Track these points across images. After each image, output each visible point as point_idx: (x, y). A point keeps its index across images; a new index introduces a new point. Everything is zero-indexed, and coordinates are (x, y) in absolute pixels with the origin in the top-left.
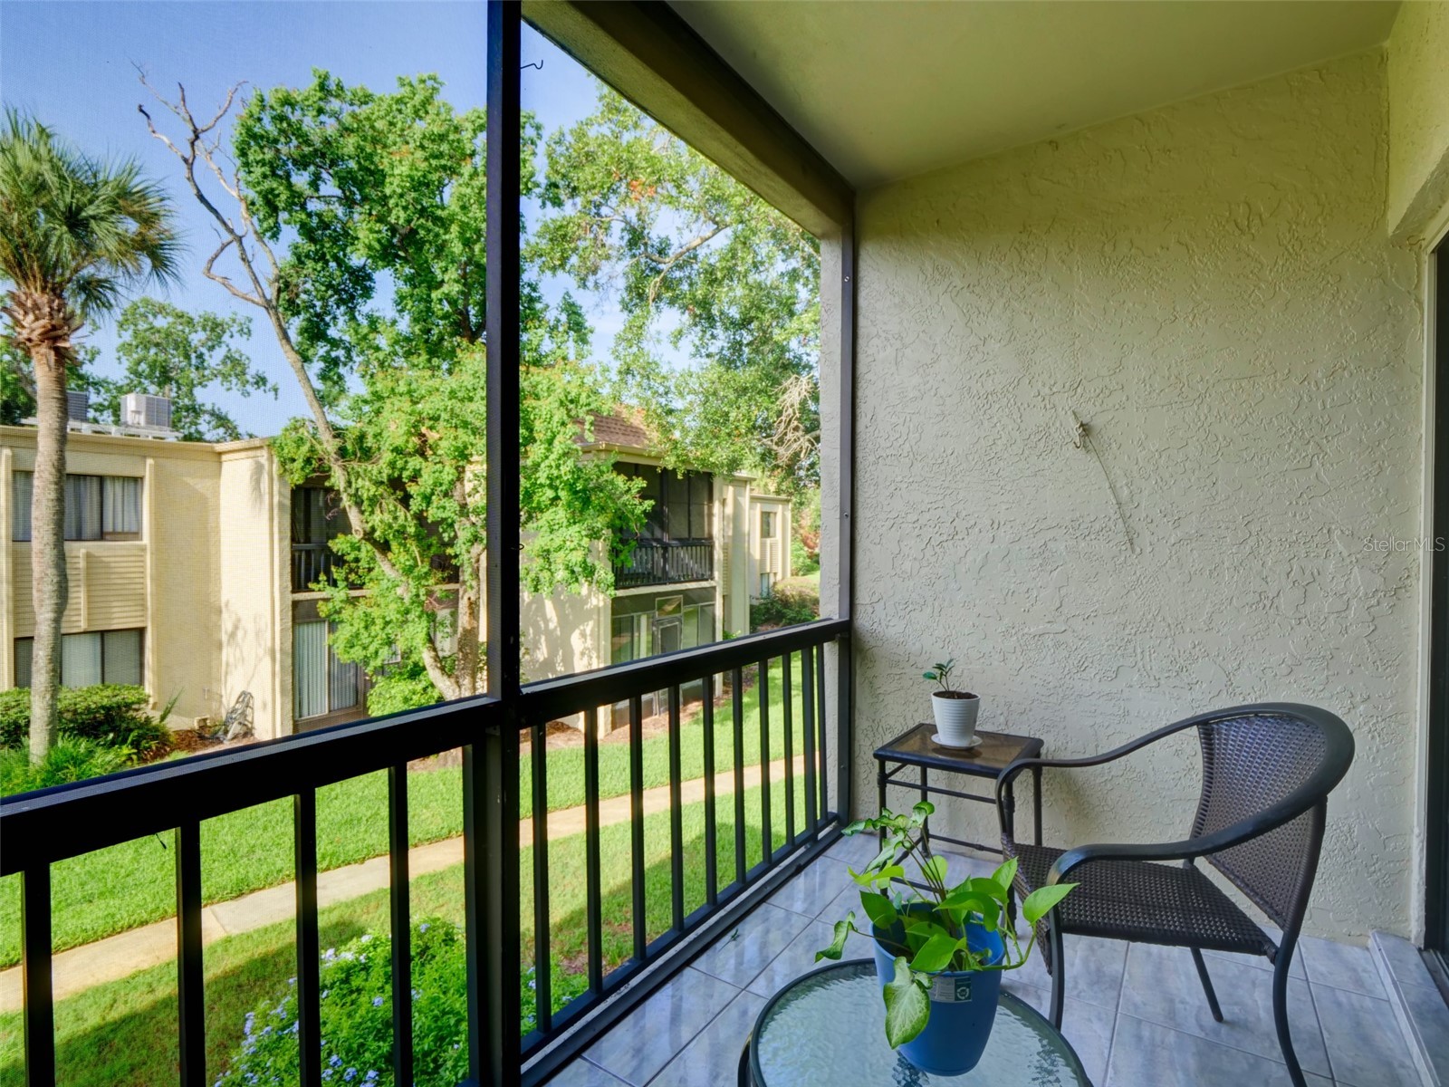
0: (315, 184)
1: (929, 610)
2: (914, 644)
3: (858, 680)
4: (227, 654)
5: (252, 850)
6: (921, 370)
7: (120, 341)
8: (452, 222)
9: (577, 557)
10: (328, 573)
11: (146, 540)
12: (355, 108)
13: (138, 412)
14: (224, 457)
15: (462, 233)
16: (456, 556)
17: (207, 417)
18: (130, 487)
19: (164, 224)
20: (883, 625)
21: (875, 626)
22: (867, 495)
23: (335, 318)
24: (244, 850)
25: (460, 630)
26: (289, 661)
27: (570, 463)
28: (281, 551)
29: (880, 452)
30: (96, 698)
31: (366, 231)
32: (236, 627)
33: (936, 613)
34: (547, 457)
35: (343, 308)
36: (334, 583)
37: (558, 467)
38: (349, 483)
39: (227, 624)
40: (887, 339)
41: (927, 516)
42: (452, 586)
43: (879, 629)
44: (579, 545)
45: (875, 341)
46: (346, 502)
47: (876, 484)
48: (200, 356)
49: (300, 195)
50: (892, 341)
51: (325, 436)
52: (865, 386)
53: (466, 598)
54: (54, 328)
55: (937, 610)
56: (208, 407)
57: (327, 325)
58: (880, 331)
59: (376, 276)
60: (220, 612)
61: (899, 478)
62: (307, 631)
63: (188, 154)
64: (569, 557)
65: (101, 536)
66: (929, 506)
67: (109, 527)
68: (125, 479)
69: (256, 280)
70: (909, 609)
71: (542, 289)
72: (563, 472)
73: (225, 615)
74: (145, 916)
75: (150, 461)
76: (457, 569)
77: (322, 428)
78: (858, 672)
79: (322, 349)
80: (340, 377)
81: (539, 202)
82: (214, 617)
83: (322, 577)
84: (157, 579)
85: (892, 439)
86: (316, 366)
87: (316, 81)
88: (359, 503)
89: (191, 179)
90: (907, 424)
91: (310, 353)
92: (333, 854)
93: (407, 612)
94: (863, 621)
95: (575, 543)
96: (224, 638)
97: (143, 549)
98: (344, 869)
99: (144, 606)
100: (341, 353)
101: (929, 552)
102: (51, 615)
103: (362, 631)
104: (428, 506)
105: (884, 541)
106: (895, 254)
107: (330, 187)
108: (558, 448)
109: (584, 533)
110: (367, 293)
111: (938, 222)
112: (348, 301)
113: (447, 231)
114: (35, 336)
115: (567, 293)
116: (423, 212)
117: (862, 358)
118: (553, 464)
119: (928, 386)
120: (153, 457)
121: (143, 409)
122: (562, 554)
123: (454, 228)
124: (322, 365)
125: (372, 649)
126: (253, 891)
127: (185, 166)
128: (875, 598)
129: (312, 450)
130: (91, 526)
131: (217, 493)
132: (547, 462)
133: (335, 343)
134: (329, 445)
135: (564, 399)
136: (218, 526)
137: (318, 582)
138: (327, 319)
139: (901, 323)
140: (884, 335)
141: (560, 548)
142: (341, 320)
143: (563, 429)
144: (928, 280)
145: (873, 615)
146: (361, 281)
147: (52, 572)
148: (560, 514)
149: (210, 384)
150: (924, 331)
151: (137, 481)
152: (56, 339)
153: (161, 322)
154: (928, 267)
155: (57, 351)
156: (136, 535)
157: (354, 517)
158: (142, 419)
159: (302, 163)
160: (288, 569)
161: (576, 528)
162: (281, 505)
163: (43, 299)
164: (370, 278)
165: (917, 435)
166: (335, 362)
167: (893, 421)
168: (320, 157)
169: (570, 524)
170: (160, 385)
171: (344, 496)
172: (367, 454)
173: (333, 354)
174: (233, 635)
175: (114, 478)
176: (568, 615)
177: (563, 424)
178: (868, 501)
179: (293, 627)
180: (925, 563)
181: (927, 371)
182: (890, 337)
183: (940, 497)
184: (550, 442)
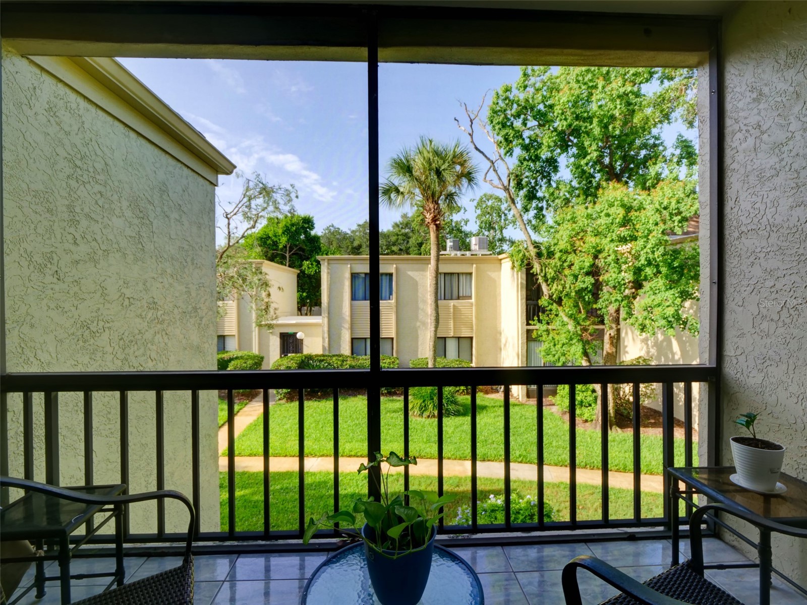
0: (525, 124)
1: (784, 367)
2: (771, 395)
3: (725, 418)
4: (503, 352)
5: (493, 443)
6: (777, 151)
7: (476, 215)
8: (594, 117)
9: (670, 311)
10: (538, 317)
11: (473, 300)
12: (542, 77)
13: (476, 245)
14: (503, 261)
15: (601, 121)
16: (600, 309)
17: (508, 243)
18: (468, 277)
19: (468, 164)
20: (745, 375)
21: (738, 376)
22: (732, 265)
23: (541, 186)
24: (490, 441)
25: (605, 353)
26: (525, 359)
27: (661, 249)
28: (522, 305)
29: (743, 228)
30: (453, 364)
31: (547, 139)
32: (506, 342)
33: (791, 372)
34: (645, 247)
35: (545, 180)
36: (540, 321)
37: (653, 252)
38: (542, 270)
39: (503, 341)
40: (747, 131)
41: (783, 281)
42: (601, 327)
43: (742, 378)
44: (673, 303)
45: (739, 135)
46: (541, 280)
47: (740, 256)
48: (505, 215)
49: (519, 131)
50: (752, 131)
51: (531, 248)
52: (730, 174)
53: (608, 334)
54: (435, 216)
55: (791, 367)
56: (508, 238)
57: (537, 191)
58: (742, 126)
59: (559, 160)
60: (501, 334)
61: (759, 249)
62: (532, 344)
63: (471, 132)
64: (665, 311)
65: (458, 298)
66: (785, 272)
67: (461, 295)
68: (467, 274)
69: (500, 179)
70: (766, 365)
71: (663, 137)
72: (656, 256)
73: (503, 335)
74: (450, 456)
75: (474, 266)
76: (602, 317)
77: (529, 243)
78: (726, 411)
79: (534, 203)
80: (544, 216)
81: (659, 82)
82: (498, 335)
83: (536, 318)
84: (477, 318)
85: (752, 215)
86: (532, 213)
87: (522, 73)
88: (546, 281)
89: (472, 142)
90: (764, 201)
91: (528, 207)
92: (524, 456)
93: (571, 339)
94: (730, 369)
95: (671, 301)
96: (502, 346)
97: (472, 304)
98: (528, 465)
99: (472, 327)
100: (544, 204)
101: (785, 313)
102: (433, 329)
103: (552, 347)
104: (576, 281)
105: (745, 304)
106: (753, 56)
107: (532, 123)
108: (652, 241)
109: (677, 295)
110: (556, 169)
111: (790, 11)
112: (547, 177)
113: (591, 123)
114: (430, 221)
115: (680, 135)
116: (577, 118)
117: (729, 153)
118: (649, 251)
119: (784, 163)
120: (476, 264)
121: (478, 243)
122: (660, 309)
123: (595, 121)
124: (535, 211)
125: (556, 357)
126: (489, 460)
127: (470, 137)
128: (738, 352)
129: (524, 255)
130: (455, 294)
131: (499, 278)
132: (645, 251)
133: (540, 199)
134: (533, 252)
135: (659, 207)
136: (500, 293)
137: (534, 320)
138: (537, 188)
139: (759, 114)
140: (744, 128)
141: (659, 305)
142: (544, 188)
143: (656, 228)
144: (782, 67)
145: (737, 365)
146: (552, 163)
147: (434, 312)
148: (660, 282)
149: (509, 227)
150: (779, 115)
151: (471, 274)
152: (435, 221)
153: (490, 203)
154: (783, 55)
155: (436, 225)
156: (470, 297)
157: (544, 287)
158: (477, 247)
159: (518, 116)
160: (525, 314)
161: (672, 292)
162: (521, 283)
163: (431, 206)
164: (556, 161)
165: (774, 209)
166: (541, 209)
167: (753, 200)
168: (526, 109)
169: (667, 290)
170: (489, 231)
171: (540, 277)
172: (551, 255)
173: (540, 205)
174: (505, 345)
175: (463, 273)
176: (689, 351)
177: (657, 224)
178: (734, 270)
179: (527, 342)
180: (780, 324)
181: (783, 150)
182: (750, 128)
183: (795, 264)
184: (647, 237)
